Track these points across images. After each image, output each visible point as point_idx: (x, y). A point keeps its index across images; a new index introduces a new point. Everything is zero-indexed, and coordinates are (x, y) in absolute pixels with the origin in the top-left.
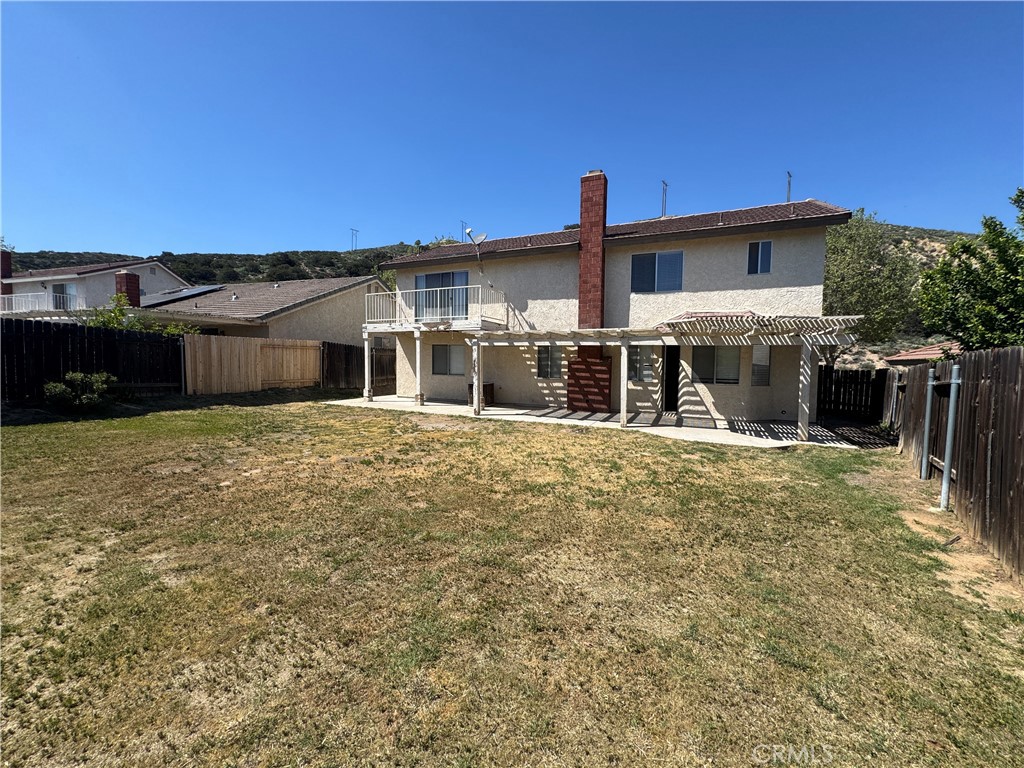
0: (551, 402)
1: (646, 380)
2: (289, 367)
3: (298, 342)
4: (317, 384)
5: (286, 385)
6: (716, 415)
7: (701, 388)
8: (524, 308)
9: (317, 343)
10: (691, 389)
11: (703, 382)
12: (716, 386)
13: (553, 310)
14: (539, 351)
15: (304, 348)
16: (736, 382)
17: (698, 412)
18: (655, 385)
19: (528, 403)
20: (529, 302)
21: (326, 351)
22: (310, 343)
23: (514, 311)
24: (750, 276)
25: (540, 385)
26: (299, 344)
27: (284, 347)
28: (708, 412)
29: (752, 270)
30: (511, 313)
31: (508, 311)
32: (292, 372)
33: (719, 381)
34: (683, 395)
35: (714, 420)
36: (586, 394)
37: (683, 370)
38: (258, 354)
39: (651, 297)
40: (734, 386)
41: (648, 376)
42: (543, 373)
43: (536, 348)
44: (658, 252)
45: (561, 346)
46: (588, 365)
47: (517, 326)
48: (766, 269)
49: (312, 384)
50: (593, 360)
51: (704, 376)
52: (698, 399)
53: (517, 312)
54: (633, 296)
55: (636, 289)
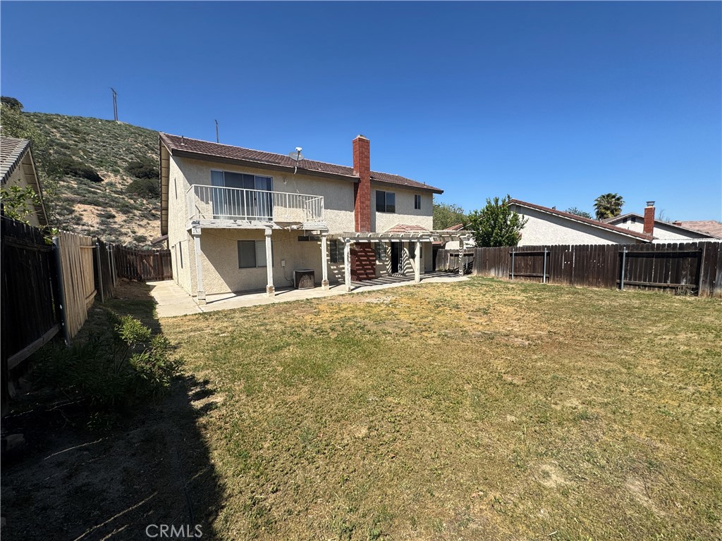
0: (339, 278)
1: (384, 259)
7: (411, 261)
10: (409, 261)
11: (412, 258)
13: (338, 218)
14: (330, 244)
18: (387, 261)
24: (415, 210)
25: (332, 267)
29: (416, 208)
34: (406, 265)
36: (365, 270)
37: (405, 253)
39: (384, 215)
41: (383, 257)
42: (333, 260)
44: (386, 191)
46: (366, 252)
48: (419, 208)
52: (411, 266)
54: (377, 213)
55: (378, 210)
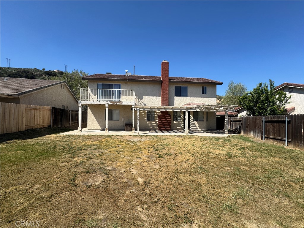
0: (151, 128)
1: (179, 121)
2: (37, 119)
3: (42, 107)
4: (49, 126)
5: (36, 127)
6: (199, 129)
7: (195, 122)
8: (142, 98)
9: (50, 107)
10: (193, 123)
11: (196, 121)
12: (199, 122)
13: (152, 100)
14: (147, 112)
15: (44, 110)
16: (203, 121)
17: (195, 129)
18: (181, 122)
19: (144, 129)
20: (144, 96)
21: (53, 111)
22: (47, 107)
23: (138, 99)
24: (202, 95)
25: (148, 123)
26: (42, 108)
27: (36, 109)
28: (197, 129)
29: (203, 93)
30: (137, 100)
31: (136, 99)
32: (39, 121)
33: (200, 121)
34: (191, 124)
35: (198, 130)
36: (164, 125)
37: (191, 118)
38: (24, 112)
39: (180, 98)
40: (203, 122)
42: (148, 119)
43: (146, 111)
44: (181, 86)
45: (154, 111)
47: (140, 104)
48: (206, 93)
49: (47, 126)
50: (166, 115)
51: (196, 119)
52: (195, 125)
53: (139, 99)
54: (175, 97)
55: (176, 95)
